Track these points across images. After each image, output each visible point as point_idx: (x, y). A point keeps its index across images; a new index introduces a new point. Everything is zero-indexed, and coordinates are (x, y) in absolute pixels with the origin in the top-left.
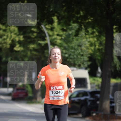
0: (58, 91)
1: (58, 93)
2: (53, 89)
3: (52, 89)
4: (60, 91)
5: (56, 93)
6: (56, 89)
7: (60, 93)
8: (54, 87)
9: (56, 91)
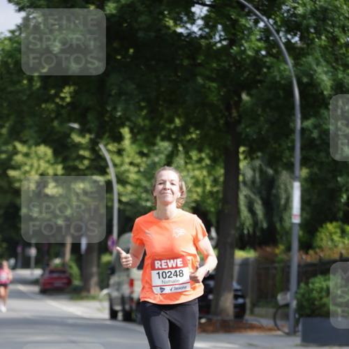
0: (173, 271)
1: (172, 275)
2: (160, 267)
3: (157, 268)
5: (169, 277)
6: (167, 267)
7: (177, 275)
9: (167, 271)
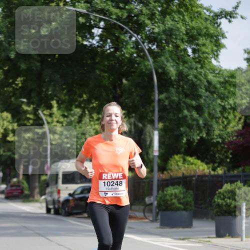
0: (115, 181)
1: (114, 184)
2: (106, 178)
3: (103, 178)
4: (117, 182)
5: (112, 185)
6: (111, 178)
7: (118, 185)
8: (109, 174)
9: (111, 181)
